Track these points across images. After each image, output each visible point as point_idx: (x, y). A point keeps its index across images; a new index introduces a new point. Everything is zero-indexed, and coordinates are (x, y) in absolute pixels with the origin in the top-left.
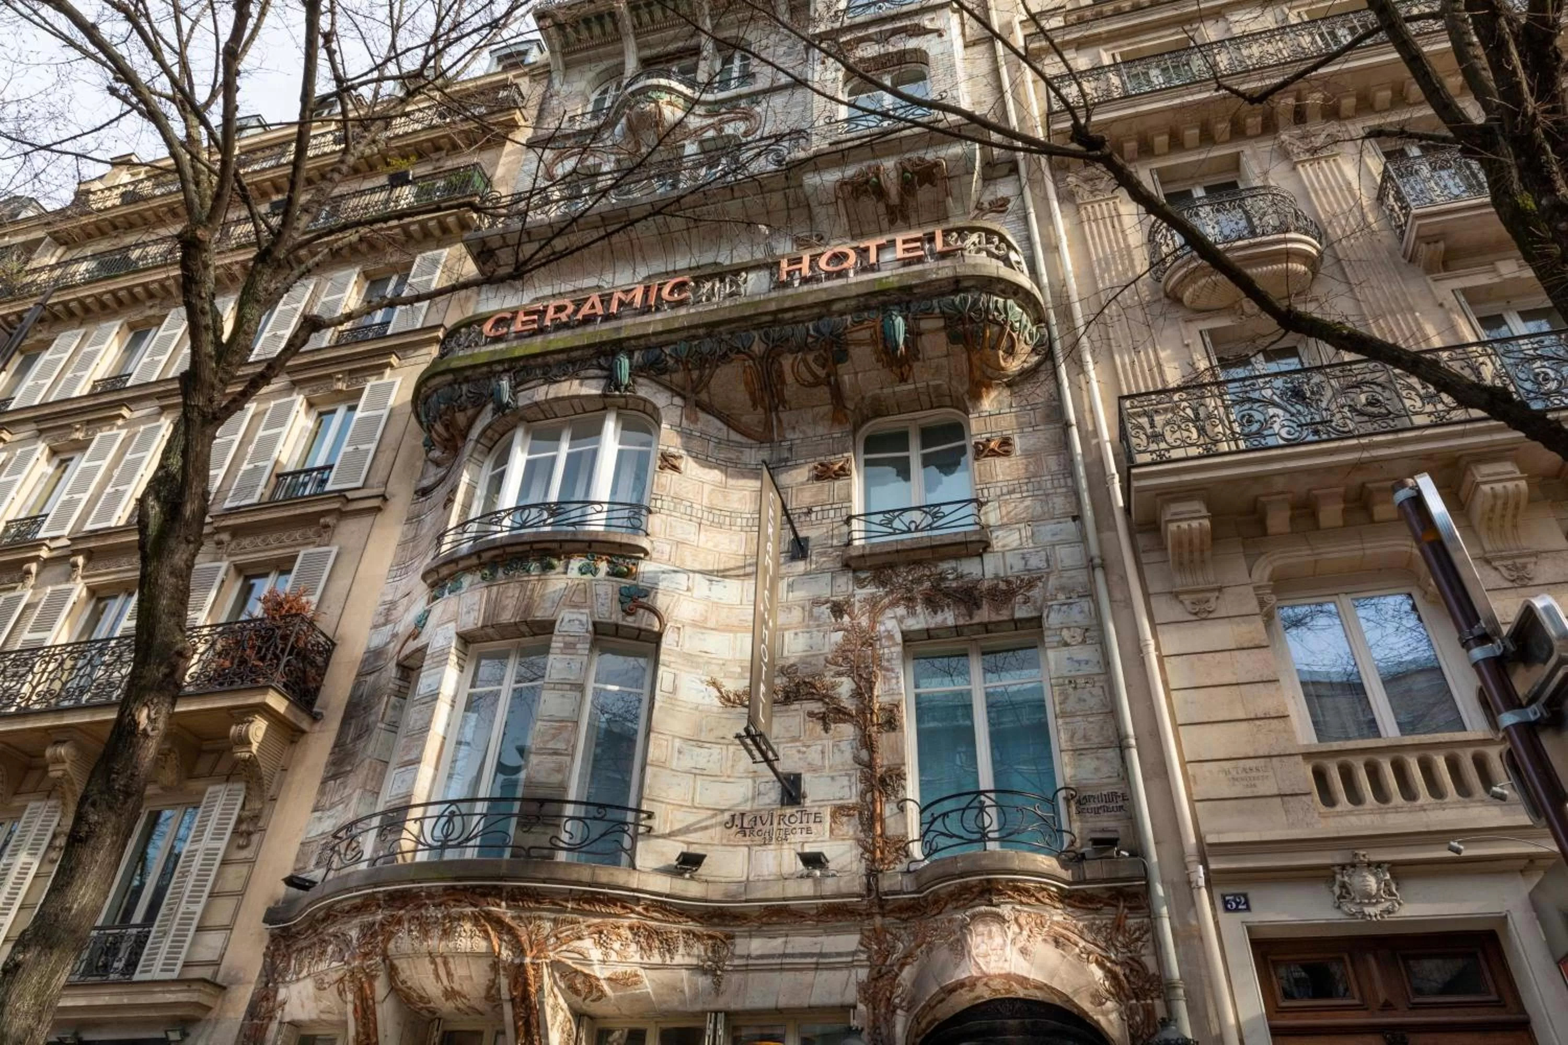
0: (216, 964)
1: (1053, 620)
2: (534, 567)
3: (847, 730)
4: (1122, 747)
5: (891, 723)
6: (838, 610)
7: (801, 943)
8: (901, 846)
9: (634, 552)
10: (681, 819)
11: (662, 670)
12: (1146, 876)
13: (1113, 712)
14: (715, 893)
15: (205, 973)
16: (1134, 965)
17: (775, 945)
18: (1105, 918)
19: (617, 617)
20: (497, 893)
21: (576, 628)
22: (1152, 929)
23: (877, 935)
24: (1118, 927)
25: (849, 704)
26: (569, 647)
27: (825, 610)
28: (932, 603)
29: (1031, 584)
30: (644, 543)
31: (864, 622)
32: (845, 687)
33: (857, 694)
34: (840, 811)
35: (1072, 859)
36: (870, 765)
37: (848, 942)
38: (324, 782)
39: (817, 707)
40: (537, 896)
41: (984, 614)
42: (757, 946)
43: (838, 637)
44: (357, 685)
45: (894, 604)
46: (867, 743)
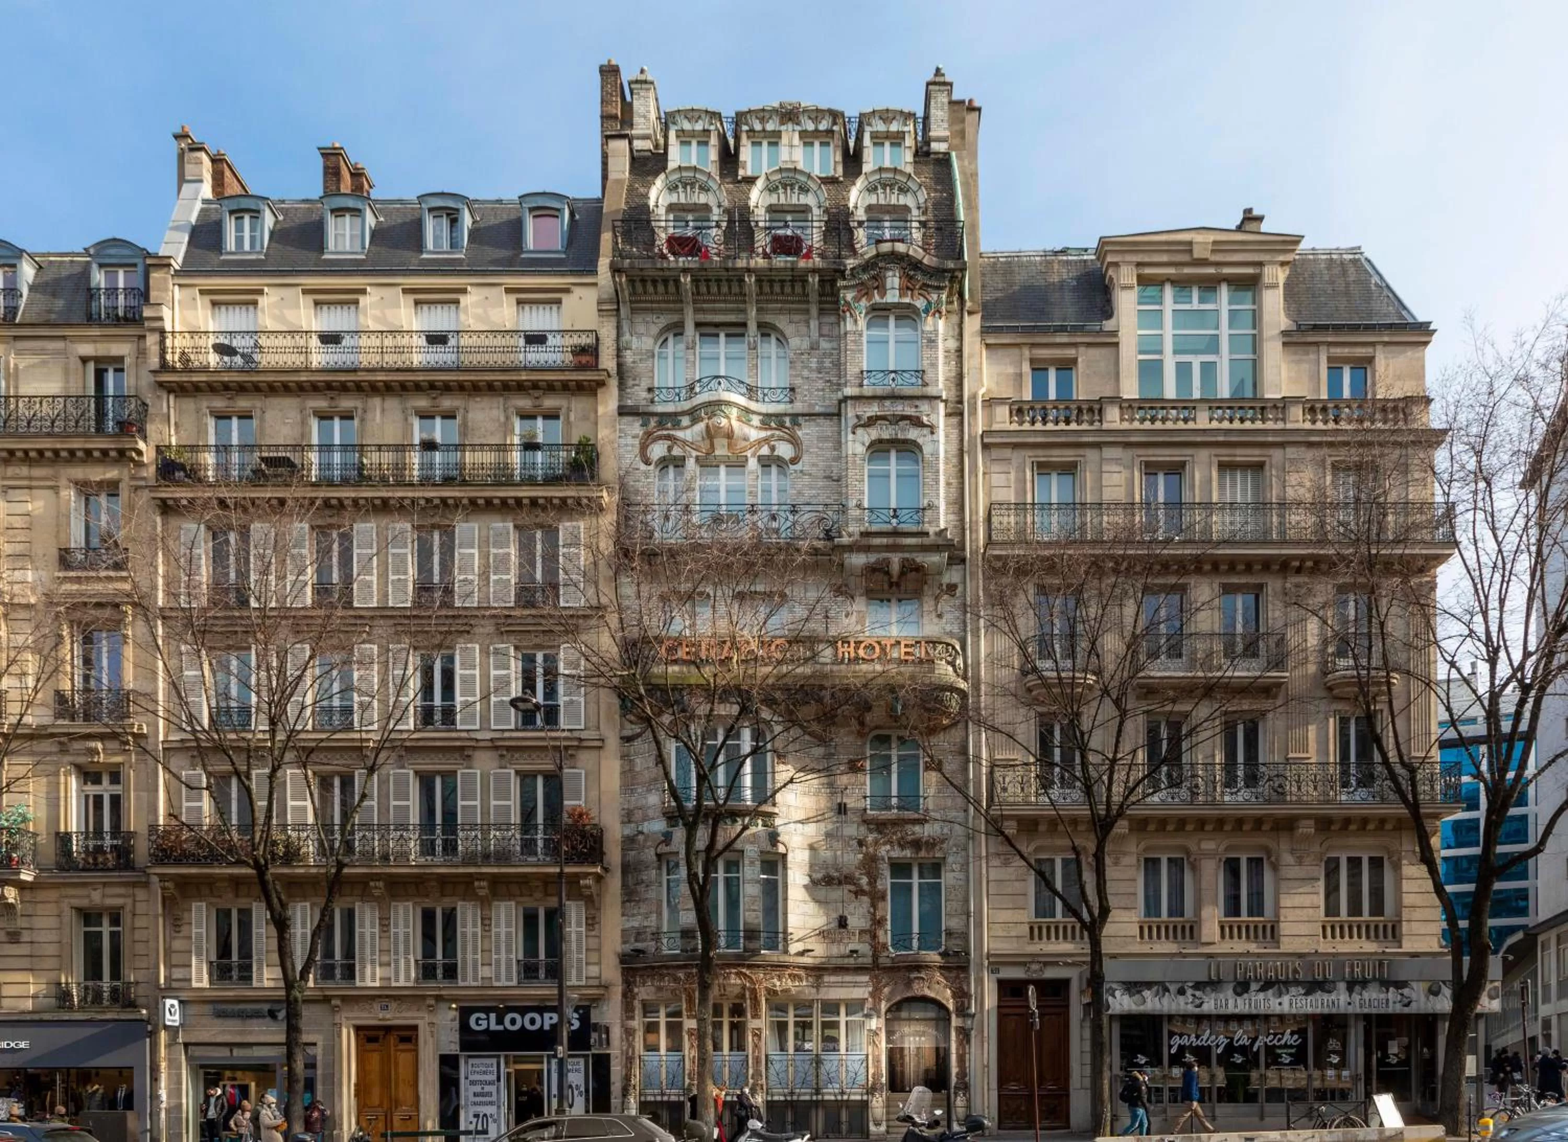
0: (599, 978)
1: (950, 859)
2: (728, 821)
3: (866, 899)
4: (968, 916)
5: (883, 898)
6: (861, 843)
7: (848, 978)
8: (885, 946)
9: (771, 815)
10: (801, 934)
11: (790, 872)
12: (968, 961)
13: (966, 901)
14: (818, 961)
15: (596, 983)
16: (961, 989)
17: (839, 979)
18: (953, 974)
19: (769, 848)
20: (743, 966)
21: (752, 854)
22: (967, 978)
23: (876, 977)
24: (957, 977)
25: (866, 888)
26: (752, 863)
27: (855, 843)
28: (902, 847)
29: (943, 842)
30: (776, 810)
31: (871, 850)
32: (864, 881)
33: (870, 883)
34: (862, 932)
35: (944, 955)
36: (874, 915)
37: (866, 978)
38: (623, 902)
39: (852, 888)
40: (759, 966)
41: (923, 854)
42: (833, 979)
43: (860, 856)
44: (624, 856)
45: (885, 844)
46: (874, 905)
